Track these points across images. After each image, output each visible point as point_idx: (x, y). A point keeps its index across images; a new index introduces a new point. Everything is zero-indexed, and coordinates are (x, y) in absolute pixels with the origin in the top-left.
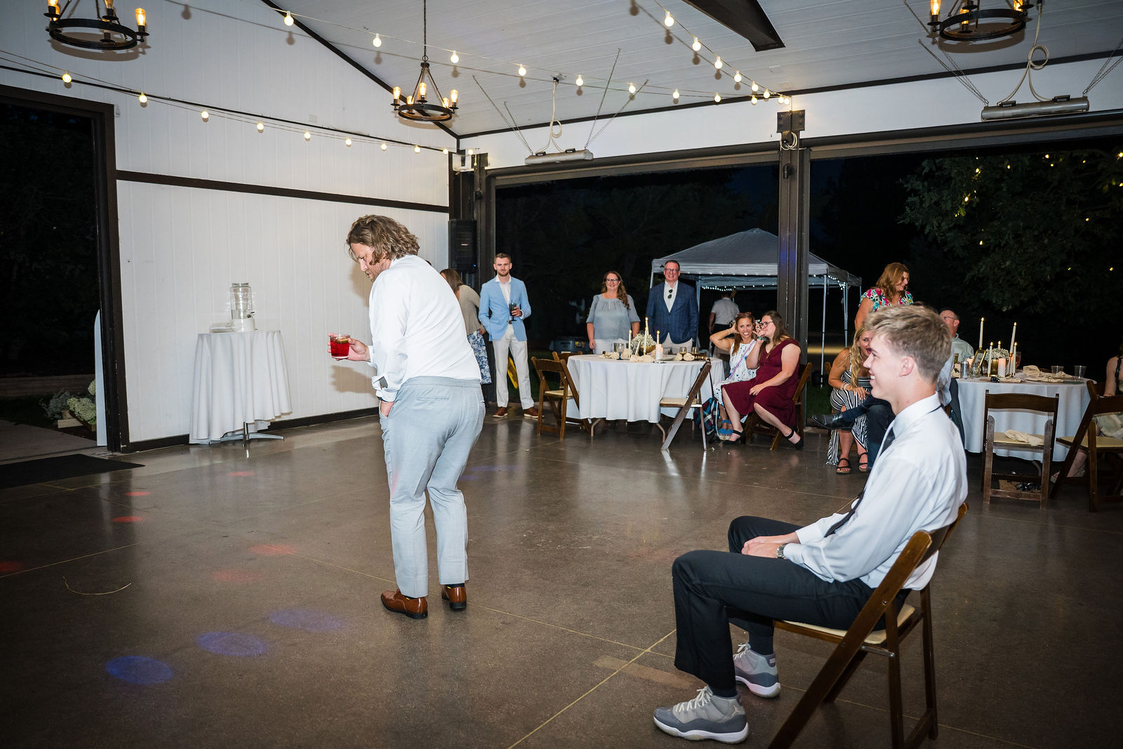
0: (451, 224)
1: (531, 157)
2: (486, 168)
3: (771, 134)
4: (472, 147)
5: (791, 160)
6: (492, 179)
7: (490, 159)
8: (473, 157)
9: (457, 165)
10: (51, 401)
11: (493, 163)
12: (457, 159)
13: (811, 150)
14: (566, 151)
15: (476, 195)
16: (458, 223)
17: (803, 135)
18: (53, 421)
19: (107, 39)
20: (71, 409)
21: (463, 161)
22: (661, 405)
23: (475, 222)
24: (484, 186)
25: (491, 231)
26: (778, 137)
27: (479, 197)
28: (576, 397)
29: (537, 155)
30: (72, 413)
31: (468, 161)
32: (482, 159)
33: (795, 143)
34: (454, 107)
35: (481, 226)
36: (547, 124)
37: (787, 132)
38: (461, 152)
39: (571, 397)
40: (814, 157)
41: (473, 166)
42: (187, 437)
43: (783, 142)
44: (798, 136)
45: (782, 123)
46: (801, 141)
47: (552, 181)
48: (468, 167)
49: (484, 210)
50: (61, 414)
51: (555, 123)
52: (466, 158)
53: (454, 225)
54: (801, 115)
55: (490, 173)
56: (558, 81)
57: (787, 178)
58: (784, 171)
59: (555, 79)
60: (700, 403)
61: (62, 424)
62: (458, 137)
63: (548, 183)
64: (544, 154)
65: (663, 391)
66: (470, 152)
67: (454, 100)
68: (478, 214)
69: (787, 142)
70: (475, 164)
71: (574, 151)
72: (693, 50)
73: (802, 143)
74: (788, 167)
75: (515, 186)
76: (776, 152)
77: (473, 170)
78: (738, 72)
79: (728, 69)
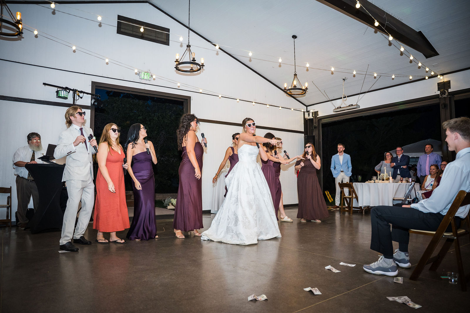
0: (305, 137)
1: (335, 109)
2: (318, 117)
3: (435, 92)
4: (312, 109)
5: (445, 101)
6: (320, 121)
7: (319, 113)
8: (313, 113)
9: (307, 116)
10: (166, 200)
11: (320, 115)
12: (306, 114)
13: (454, 96)
14: (349, 106)
15: (314, 127)
16: (308, 137)
17: (450, 90)
18: (166, 207)
19: (192, 69)
20: (172, 202)
21: (309, 115)
22: (394, 200)
23: (314, 136)
24: (317, 123)
25: (320, 140)
26: (439, 93)
27: (315, 127)
28: (357, 198)
29: (338, 108)
30: (172, 204)
31: (311, 115)
32: (316, 113)
33: (447, 94)
34: (307, 89)
35: (316, 138)
36: (341, 98)
37: (442, 90)
38: (308, 112)
39: (355, 198)
40: (455, 99)
41: (312, 116)
42: (210, 211)
43: (441, 94)
44: (448, 91)
45: (440, 87)
46: (449, 93)
47: (344, 119)
48: (311, 117)
49: (317, 131)
50: (168, 204)
51: (345, 97)
52: (310, 113)
53: (306, 137)
54: (449, 82)
55: (319, 118)
56: (344, 80)
57: (444, 108)
58: (442, 105)
59: (343, 79)
60: (411, 198)
61: (169, 207)
62: (307, 106)
63: (342, 120)
64: (340, 107)
65: (394, 194)
66: (312, 111)
67: (306, 86)
68: (315, 133)
69: (443, 94)
70: (314, 115)
71: (352, 105)
72: (400, 50)
73: (450, 93)
74: (444, 104)
75: (329, 123)
76: (438, 99)
77: (313, 117)
78: (420, 62)
79: (415, 60)
